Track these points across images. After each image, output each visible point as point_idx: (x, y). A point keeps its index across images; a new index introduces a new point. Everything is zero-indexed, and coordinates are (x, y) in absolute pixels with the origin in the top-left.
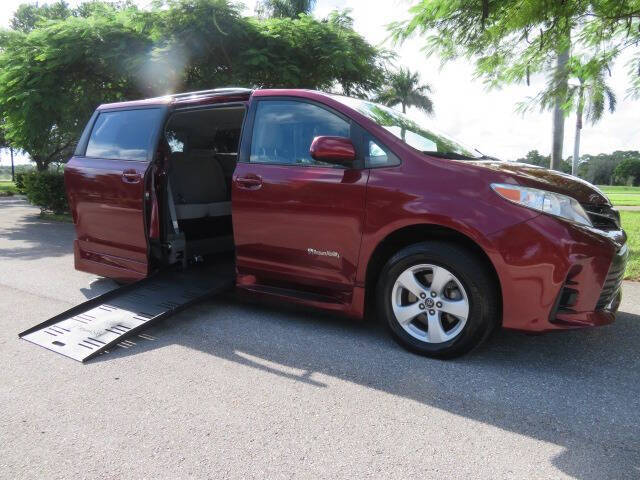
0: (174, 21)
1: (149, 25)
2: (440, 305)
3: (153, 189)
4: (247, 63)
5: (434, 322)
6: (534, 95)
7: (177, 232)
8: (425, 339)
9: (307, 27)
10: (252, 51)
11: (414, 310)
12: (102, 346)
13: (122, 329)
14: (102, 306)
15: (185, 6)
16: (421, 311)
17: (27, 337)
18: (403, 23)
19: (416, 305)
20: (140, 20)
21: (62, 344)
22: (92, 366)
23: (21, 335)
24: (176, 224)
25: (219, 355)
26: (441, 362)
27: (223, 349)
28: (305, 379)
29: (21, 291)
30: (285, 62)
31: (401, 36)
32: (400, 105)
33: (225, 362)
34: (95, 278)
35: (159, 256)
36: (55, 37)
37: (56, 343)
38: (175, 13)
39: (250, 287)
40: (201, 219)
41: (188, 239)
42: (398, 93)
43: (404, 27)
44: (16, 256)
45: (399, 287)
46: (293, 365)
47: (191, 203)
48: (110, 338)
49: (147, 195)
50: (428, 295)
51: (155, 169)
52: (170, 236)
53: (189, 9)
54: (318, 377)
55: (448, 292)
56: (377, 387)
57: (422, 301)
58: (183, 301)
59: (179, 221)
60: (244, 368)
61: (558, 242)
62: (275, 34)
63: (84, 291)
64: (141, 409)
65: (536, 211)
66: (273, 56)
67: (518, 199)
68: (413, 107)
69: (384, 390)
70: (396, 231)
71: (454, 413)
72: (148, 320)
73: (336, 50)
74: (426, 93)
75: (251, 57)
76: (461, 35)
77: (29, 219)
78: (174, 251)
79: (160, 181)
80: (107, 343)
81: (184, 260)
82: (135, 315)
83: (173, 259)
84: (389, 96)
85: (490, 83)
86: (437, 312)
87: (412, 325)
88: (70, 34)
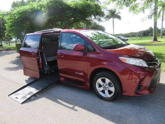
0: (48, 5)
1: (41, 7)
2: (108, 88)
3: (40, 56)
4: (67, 15)
5: (106, 92)
6: (146, 16)
7: (47, 65)
8: (104, 96)
9: (83, 3)
10: (68, 12)
11: (102, 89)
12: (26, 99)
13: (31, 93)
14: (28, 87)
15: (50, 1)
16: (104, 89)
17: (10, 96)
18: (107, 1)
19: (102, 87)
20: (39, 6)
21: (18, 98)
22: (23, 105)
23: (9, 95)
24: (46, 63)
25: (53, 101)
26: (108, 102)
27: (54, 99)
28: (72, 108)
29: (12, 81)
30: (77, 14)
31: (107, 4)
32: (112, 18)
33: (55, 103)
34: (28, 77)
35: (42, 72)
36: (19, 12)
37: (16, 98)
38: (48, 3)
39: (63, 81)
40: (53, 61)
41: (50, 66)
42: (111, 15)
43: (107, 2)
44: (13, 70)
45: (98, 83)
46: (71, 104)
47: (51, 56)
48: (28, 96)
49: (38, 57)
50: (105, 85)
51: (40, 50)
52: (45, 67)
53: (51, 2)
54: (76, 108)
55: (110, 84)
56: (90, 111)
57: (103, 86)
58: (47, 85)
59: (47, 62)
60: (59, 105)
61: (137, 73)
62: (74, 6)
63: (26, 80)
64: (32, 119)
65: (131, 65)
66: (74, 12)
67: (126, 61)
68: (116, 18)
69: (92, 112)
70: (96, 69)
71: (108, 120)
72: (38, 91)
73: (90, 9)
74: (119, 14)
75: (68, 13)
76: (124, 3)
77: (18, 57)
78: (46, 71)
79: (41, 53)
80: (28, 98)
81: (49, 73)
82: (35, 89)
83: (46, 72)
84: (109, 16)
85: (134, 13)
86: (107, 90)
87: (101, 92)
88: (23, 11)
